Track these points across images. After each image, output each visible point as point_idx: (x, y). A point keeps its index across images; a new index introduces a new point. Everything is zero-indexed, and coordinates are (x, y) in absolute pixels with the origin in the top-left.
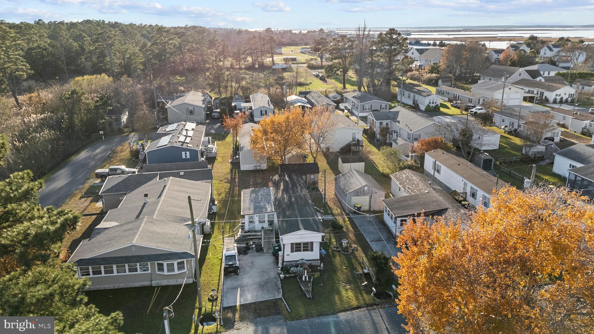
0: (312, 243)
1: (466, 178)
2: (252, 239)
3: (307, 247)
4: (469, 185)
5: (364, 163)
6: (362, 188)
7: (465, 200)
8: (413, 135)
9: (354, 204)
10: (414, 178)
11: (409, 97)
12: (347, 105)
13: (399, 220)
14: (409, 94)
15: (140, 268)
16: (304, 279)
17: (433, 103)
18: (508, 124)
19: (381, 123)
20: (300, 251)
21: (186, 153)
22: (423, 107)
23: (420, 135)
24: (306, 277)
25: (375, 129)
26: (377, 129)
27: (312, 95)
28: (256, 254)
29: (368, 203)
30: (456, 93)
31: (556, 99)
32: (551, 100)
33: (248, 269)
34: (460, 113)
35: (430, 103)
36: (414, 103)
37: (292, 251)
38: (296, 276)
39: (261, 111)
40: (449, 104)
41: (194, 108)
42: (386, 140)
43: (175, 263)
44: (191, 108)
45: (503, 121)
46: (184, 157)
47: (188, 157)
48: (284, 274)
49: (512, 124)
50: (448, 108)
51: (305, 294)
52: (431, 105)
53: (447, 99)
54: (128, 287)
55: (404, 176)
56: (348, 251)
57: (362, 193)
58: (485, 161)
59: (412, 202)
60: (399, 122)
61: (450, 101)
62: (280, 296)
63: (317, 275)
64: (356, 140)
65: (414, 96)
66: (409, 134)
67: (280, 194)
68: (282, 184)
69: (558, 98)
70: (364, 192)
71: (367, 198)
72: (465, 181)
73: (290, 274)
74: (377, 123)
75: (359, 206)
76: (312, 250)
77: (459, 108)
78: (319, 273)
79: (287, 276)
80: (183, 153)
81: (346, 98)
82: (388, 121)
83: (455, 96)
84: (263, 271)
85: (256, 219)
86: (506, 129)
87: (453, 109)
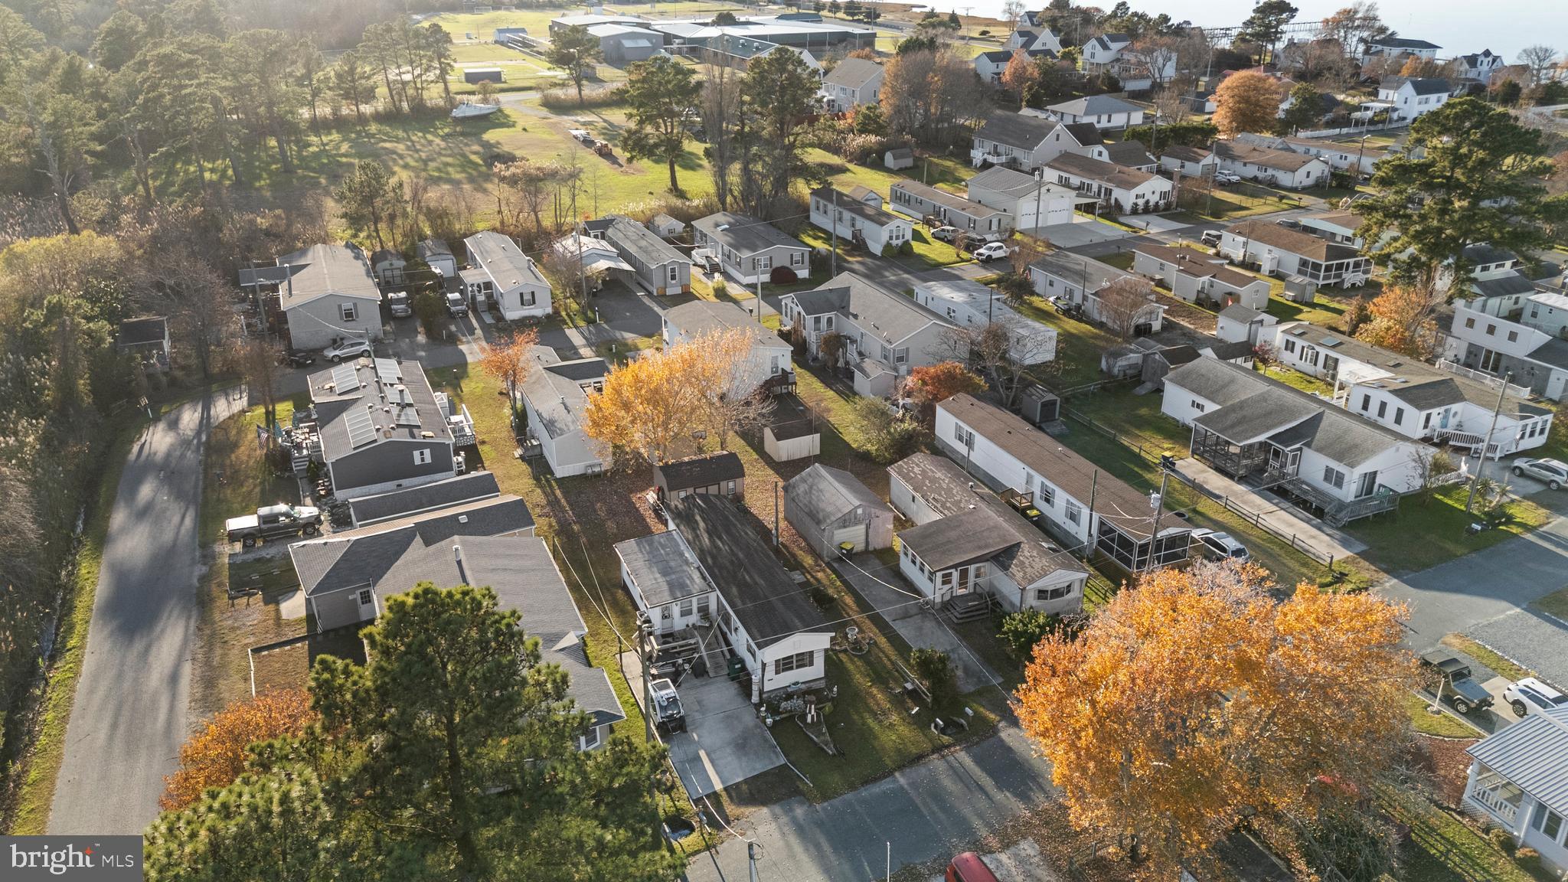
0: (811, 653)
1: (1030, 465)
2: (679, 653)
3: (804, 659)
4: (1038, 479)
5: (817, 436)
6: (853, 511)
7: (1032, 507)
8: (894, 351)
9: (838, 544)
10: (939, 475)
11: (841, 220)
12: (708, 251)
13: (939, 575)
14: (840, 213)
16: (809, 720)
17: (897, 238)
18: (1062, 294)
19: (817, 321)
20: (791, 668)
21: (422, 453)
22: (876, 248)
23: (907, 350)
24: (812, 716)
25: (805, 333)
26: (811, 335)
27: (621, 226)
28: (696, 682)
29: (863, 537)
30: (937, 203)
31: (1136, 204)
32: (1128, 206)
33: (698, 716)
34: (954, 258)
35: (891, 238)
36: (854, 236)
37: (777, 672)
38: (792, 717)
39: (521, 295)
40: (926, 232)
41: (355, 305)
42: (837, 361)
44: (347, 305)
45: (1051, 284)
46: (417, 461)
47: (428, 459)
49: (1071, 293)
50: (926, 242)
51: (823, 749)
52: (894, 242)
53: (920, 217)
55: (916, 470)
56: (861, 649)
57: (853, 520)
58: (1044, 405)
59: (953, 534)
60: (856, 316)
61: (928, 223)
62: (783, 760)
63: (828, 707)
64: (780, 368)
65: (853, 219)
66: (884, 348)
67: (705, 541)
68: (699, 518)
69: (1141, 202)
70: (856, 518)
71: (861, 529)
72: (1028, 469)
73: (783, 714)
75: (849, 547)
76: (811, 664)
77: (950, 242)
78: (829, 704)
79: (780, 719)
80: (416, 454)
81: (701, 233)
82: (832, 314)
83: (937, 210)
84: (728, 717)
85: (676, 610)
86: (1060, 303)
87: (938, 244)
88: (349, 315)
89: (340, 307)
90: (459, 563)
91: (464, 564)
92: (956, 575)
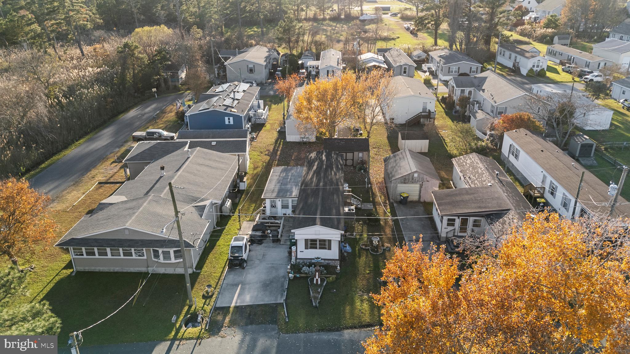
0: (330, 241)
1: (547, 170)
2: (270, 227)
3: (325, 244)
4: (549, 179)
5: (428, 141)
6: (411, 174)
7: (542, 197)
8: (497, 108)
9: (399, 192)
10: (481, 165)
11: (510, 58)
12: (431, 65)
13: (445, 218)
14: (510, 54)
15: (135, 253)
16: (315, 282)
17: (538, 66)
19: (463, 91)
20: (316, 248)
21: (229, 119)
22: (524, 72)
23: (506, 108)
24: (317, 280)
25: (455, 98)
26: (457, 98)
27: (392, 52)
28: (271, 244)
29: (418, 193)
30: (570, 54)
33: (257, 262)
34: (571, 80)
35: (534, 66)
36: (514, 66)
37: (306, 248)
38: (307, 277)
39: (328, 71)
40: (559, 68)
41: (254, 66)
42: (466, 112)
43: (172, 251)
44: (251, 66)
45: (624, 93)
46: (227, 123)
47: (232, 123)
48: (294, 273)
50: (558, 73)
51: (311, 301)
52: (535, 69)
53: (558, 61)
54: (124, 271)
55: (468, 161)
56: (377, 251)
57: (411, 180)
58: (583, 146)
59: (467, 197)
60: (483, 90)
61: (562, 63)
62: (282, 301)
63: (332, 278)
64: (427, 111)
65: (516, 57)
66: (493, 106)
67: (310, 177)
68: (316, 164)
70: (413, 179)
71: (416, 187)
72: (545, 172)
73: (301, 273)
74: (458, 91)
75: (405, 195)
76: (330, 248)
77: (571, 73)
78: (334, 276)
79: (298, 276)
80: (226, 118)
81: (432, 58)
82: (472, 89)
83: (570, 57)
84: (273, 267)
85: (279, 204)
86: (626, 103)
87: (564, 74)
88: (251, 71)
89: (248, 66)
90: (188, 158)
91: (189, 160)
92: (458, 222)
